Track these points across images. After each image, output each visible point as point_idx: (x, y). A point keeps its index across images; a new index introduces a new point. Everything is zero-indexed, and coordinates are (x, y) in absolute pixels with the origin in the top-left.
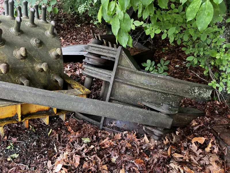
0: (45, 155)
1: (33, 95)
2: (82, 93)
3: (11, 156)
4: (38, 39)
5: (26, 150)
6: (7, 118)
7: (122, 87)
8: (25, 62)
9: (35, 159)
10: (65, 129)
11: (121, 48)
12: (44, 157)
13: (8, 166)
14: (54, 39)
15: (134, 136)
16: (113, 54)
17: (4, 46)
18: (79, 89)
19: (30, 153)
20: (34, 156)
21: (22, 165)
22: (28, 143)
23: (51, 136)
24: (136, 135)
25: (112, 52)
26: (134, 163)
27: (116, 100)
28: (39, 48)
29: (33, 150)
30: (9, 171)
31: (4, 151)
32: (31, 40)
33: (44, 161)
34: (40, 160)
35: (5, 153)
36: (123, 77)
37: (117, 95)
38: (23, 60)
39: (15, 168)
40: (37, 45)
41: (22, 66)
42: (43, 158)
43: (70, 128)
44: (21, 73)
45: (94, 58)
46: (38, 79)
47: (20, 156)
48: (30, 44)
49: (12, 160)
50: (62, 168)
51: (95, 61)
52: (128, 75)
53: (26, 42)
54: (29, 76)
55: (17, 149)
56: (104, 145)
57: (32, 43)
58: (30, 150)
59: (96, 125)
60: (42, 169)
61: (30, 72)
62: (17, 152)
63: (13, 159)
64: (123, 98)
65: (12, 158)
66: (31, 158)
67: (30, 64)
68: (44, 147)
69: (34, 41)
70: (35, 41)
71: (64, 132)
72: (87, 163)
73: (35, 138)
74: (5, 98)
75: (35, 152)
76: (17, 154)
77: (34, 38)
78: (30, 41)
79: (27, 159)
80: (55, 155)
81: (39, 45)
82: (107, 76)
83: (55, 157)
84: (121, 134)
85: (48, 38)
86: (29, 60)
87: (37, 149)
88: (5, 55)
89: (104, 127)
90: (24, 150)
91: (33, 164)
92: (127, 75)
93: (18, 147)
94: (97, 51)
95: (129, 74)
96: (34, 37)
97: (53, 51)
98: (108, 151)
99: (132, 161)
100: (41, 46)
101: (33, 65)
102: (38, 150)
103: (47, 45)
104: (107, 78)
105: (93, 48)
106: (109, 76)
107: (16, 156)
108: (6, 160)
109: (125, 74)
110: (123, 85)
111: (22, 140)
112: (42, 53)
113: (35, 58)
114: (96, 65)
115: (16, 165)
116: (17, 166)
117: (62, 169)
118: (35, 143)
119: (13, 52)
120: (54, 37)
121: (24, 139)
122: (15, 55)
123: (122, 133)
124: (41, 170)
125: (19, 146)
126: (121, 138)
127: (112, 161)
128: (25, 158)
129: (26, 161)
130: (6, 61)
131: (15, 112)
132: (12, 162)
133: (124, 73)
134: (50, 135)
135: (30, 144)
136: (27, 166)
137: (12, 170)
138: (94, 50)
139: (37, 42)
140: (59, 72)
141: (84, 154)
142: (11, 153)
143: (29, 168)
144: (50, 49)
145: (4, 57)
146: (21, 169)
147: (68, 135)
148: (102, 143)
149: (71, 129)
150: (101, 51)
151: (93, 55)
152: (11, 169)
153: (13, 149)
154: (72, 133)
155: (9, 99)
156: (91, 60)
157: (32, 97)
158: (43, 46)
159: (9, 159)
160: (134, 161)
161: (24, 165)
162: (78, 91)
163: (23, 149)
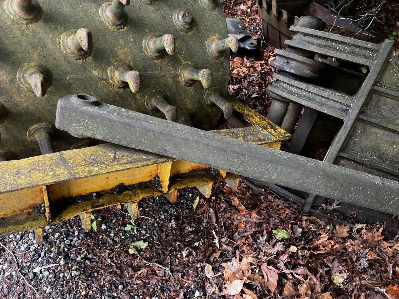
0: (195, 248)
1: (202, 146)
2: (275, 139)
3: (133, 244)
4: (188, 13)
5: (160, 235)
6: (141, 183)
7: (371, 134)
8: (162, 64)
9: (179, 256)
10: (226, 201)
11: (392, 44)
12: (194, 253)
13: (132, 265)
14: (214, 13)
15: (378, 236)
16: (364, 56)
17: (126, 28)
18: (265, 128)
19: (166, 241)
20: (175, 250)
21: (159, 265)
22: (161, 222)
23: (200, 211)
24: (382, 233)
25: (363, 51)
26: (384, 292)
27: (350, 160)
28: (187, 32)
29: (171, 237)
30: (136, 275)
31: (121, 234)
32: (174, 16)
33: (196, 262)
34: (188, 260)
35: (123, 237)
36: (378, 111)
37: (355, 149)
38: (159, 60)
39: (146, 271)
40: (186, 26)
41: (156, 72)
42: (192, 255)
43: (236, 201)
44: (155, 88)
45: (304, 61)
46: (183, 99)
47: (151, 246)
48: (173, 23)
49: (138, 252)
50: (244, 288)
51: (305, 67)
52: (393, 107)
53: (165, 19)
54: (168, 94)
55: (143, 232)
56: (317, 248)
57: (176, 22)
58: (167, 235)
59: (295, 204)
60: (196, 279)
61: (169, 86)
62: (144, 237)
63: (139, 250)
64: (367, 158)
65: (136, 248)
66: (170, 253)
67: (171, 68)
68: (191, 232)
69: (180, 18)
70: (183, 17)
71: (224, 205)
72: (291, 284)
73: (171, 212)
74: (146, 150)
75: (175, 241)
76: (144, 242)
77: (180, 11)
78: (172, 16)
79: (164, 254)
80: (214, 252)
81: (188, 27)
82: (338, 105)
83: (216, 257)
84: (350, 227)
85: (203, 11)
86: (170, 59)
87: (178, 236)
88: (127, 49)
89: (312, 210)
90: (155, 235)
91: (176, 266)
92: (390, 107)
93: (144, 227)
94: (319, 46)
95: (395, 106)
96: (179, 7)
97: (213, 41)
98: (325, 260)
99: (378, 287)
100: (192, 29)
101: (175, 70)
102: (181, 237)
103: (203, 28)
104: (339, 110)
105: (307, 38)
106: (344, 107)
107: (143, 245)
108: (127, 252)
109: (384, 104)
110: (375, 130)
111: (149, 215)
112: (193, 46)
113: (180, 55)
114: (306, 76)
115: (147, 264)
116: (149, 265)
117: (243, 292)
118: (173, 223)
119: (142, 41)
120: (215, 9)
121: (151, 213)
122: (146, 49)
123: (351, 225)
124: (195, 281)
125: (146, 226)
126: (348, 235)
127: (334, 281)
128: (160, 252)
129: (162, 257)
130: (130, 62)
131: (155, 173)
132: (137, 257)
133: (383, 102)
134: (197, 207)
135: (165, 224)
136: (168, 269)
137: (140, 274)
138: (312, 44)
139: (187, 20)
140: (219, 86)
141: (282, 263)
142: (133, 238)
143: (171, 274)
144: (208, 37)
145: (125, 54)
146: (156, 274)
147: (235, 213)
148: (315, 244)
149: (238, 202)
150: (330, 47)
151: (302, 54)
152: (139, 272)
153: (135, 231)
154: (243, 211)
155: (155, 151)
156: (294, 64)
157: (200, 150)
158: (195, 28)
159: (131, 251)
160: (383, 290)
161: (161, 266)
162: (265, 132)
163: (154, 232)
